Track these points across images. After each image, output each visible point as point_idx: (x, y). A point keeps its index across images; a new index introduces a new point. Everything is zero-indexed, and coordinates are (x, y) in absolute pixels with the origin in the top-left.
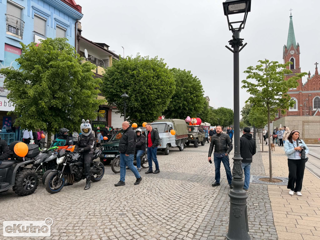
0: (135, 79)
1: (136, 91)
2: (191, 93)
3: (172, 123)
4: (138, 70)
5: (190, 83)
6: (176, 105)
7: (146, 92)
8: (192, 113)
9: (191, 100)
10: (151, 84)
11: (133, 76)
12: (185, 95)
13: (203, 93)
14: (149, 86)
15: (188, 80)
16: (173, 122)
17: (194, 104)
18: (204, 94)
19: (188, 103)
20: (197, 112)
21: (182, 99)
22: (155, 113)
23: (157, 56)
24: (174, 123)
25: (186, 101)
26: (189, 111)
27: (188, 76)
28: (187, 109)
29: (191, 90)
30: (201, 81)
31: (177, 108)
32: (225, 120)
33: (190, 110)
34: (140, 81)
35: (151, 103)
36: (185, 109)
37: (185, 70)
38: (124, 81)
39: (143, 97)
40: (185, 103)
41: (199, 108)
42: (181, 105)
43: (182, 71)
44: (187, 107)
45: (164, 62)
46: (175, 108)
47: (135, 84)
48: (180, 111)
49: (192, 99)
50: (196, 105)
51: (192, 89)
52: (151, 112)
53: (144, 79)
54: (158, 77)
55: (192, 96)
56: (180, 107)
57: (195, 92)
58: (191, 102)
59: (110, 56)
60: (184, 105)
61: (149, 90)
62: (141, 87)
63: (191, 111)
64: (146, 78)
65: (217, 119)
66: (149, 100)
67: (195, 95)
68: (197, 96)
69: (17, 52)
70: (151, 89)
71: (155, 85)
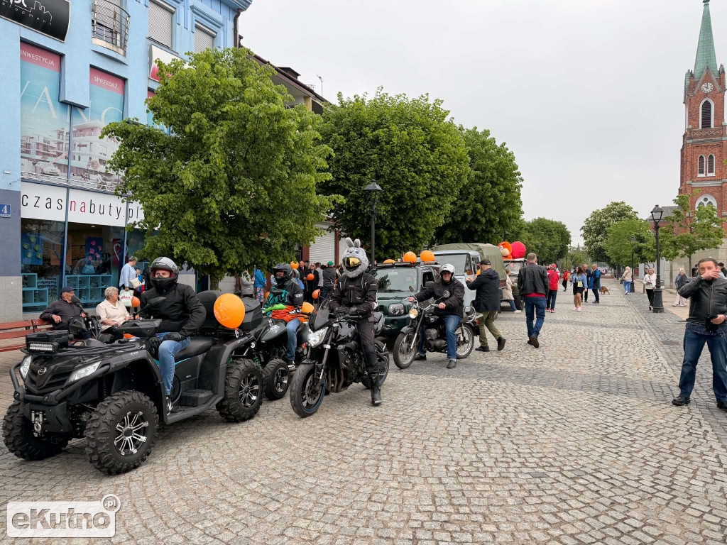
0: (381, 149)
1: (382, 176)
2: (492, 182)
3: (477, 253)
4: (387, 127)
5: (490, 158)
6: (457, 212)
7: (408, 181)
8: (494, 231)
9: (492, 200)
10: (418, 161)
11: (376, 141)
12: (479, 188)
13: (520, 183)
14: (413, 165)
15: (486, 151)
16: (479, 250)
17: (500, 208)
18: (521, 186)
19: (485, 206)
20: (504, 227)
21: (472, 197)
22: (422, 229)
23: (427, 94)
24: (482, 254)
25: (481, 203)
26: (487, 227)
27: (484, 144)
28: (484, 221)
29: (493, 176)
30: (515, 155)
31: (460, 219)
33: (490, 223)
34: (392, 154)
35: (414, 206)
36: (478, 222)
37: (475, 128)
38: (354, 155)
39: (399, 192)
40: (479, 206)
41: (510, 218)
42: (469, 211)
43: (468, 131)
44: (483, 215)
45: (444, 107)
46: (453, 219)
47: (381, 160)
48: (465, 227)
49: (494, 196)
50: (505, 212)
51: (495, 174)
52: (414, 228)
53: (401, 149)
54: (433, 144)
55: (496, 190)
56: (465, 218)
57: (502, 180)
58: (493, 204)
59: (306, 98)
60: (475, 210)
61: (414, 174)
62: (394, 169)
63: (492, 226)
64: (407, 146)
65: (535, 245)
66: (412, 198)
67: (502, 188)
68: (507, 190)
69: (115, 85)
70: (419, 172)
71: (427, 163)
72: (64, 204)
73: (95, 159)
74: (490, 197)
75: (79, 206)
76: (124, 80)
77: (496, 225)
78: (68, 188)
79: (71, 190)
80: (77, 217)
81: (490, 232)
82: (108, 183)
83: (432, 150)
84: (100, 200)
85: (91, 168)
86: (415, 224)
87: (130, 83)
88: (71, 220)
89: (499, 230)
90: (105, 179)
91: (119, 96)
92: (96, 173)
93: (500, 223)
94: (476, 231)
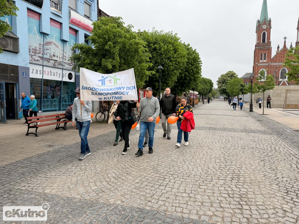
0: (157, 52)
1: (158, 63)
2: (191, 64)
4: (159, 44)
5: (191, 55)
7: (167, 64)
9: (191, 71)
10: (170, 57)
11: (155, 49)
13: (201, 65)
14: (169, 58)
15: (189, 52)
17: (194, 74)
18: (201, 66)
19: (189, 73)
22: (170, 82)
23: (172, 31)
25: (187, 72)
26: (189, 81)
27: (188, 49)
28: (188, 79)
29: (192, 62)
30: (199, 54)
33: (190, 80)
34: (161, 54)
35: (168, 74)
36: (186, 79)
37: (185, 43)
40: (187, 73)
41: (197, 78)
42: (183, 75)
45: (178, 36)
48: (181, 81)
49: (192, 69)
50: (196, 75)
52: (168, 82)
53: (165, 52)
54: (175, 50)
55: (193, 67)
57: (195, 63)
58: (192, 72)
60: (185, 75)
61: (169, 62)
62: (162, 60)
63: (191, 81)
64: (167, 51)
66: (168, 71)
67: (195, 66)
68: (197, 67)
69: (58, 26)
70: (171, 61)
71: (173, 58)
72: (42, 72)
73: (52, 55)
74: (191, 70)
75: (47, 73)
76: (61, 24)
77: (192, 81)
78: (43, 66)
79: (44, 67)
80: (46, 77)
81: (190, 83)
82: (56, 64)
83: (175, 53)
84: (54, 70)
85: (50, 58)
86: (168, 80)
87: (63, 25)
88: (44, 78)
89: (193, 82)
90: (55, 62)
91: (59, 30)
92: (52, 60)
93: (194, 80)
94: (185, 82)
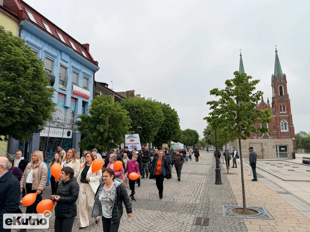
0: (139, 114)
2: (170, 121)
4: (141, 108)
5: (170, 113)
6: (160, 130)
7: (147, 124)
11: (137, 112)
12: (167, 123)
14: (148, 119)
15: (168, 111)
17: (173, 129)
18: (179, 122)
19: (169, 128)
20: (175, 135)
23: (151, 98)
25: (167, 127)
27: (168, 109)
30: (177, 112)
31: (161, 132)
32: (192, 140)
33: (170, 133)
34: (142, 116)
35: (148, 130)
36: (167, 133)
37: (165, 103)
38: (131, 116)
39: (144, 127)
40: (167, 128)
41: (176, 132)
42: (164, 130)
43: (163, 104)
44: (168, 131)
46: (159, 133)
47: (139, 118)
48: (163, 135)
50: (175, 130)
51: (171, 118)
52: (148, 137)
53: (145, 115)
54: (154, 113)
55: (172, 123)
56: (163, 132)
57: (173, 120)
58: (171, 127)
60: (166, 130)
61: (148, 122)
63: (171, 134)
64: (147, 114)
66: (148, 128)
67: (174, 123)
68: (175, 123)
69: (63, 97)
70: (150, 121)
71: (152, 118)
72: (48, 132)
73: (57, 118)
74: (170, 125)
75: (52, 132)
76: (65, 95)
77: (172, 134)
78: (50, 127)
79: (50, 128)
80: (51, 135)
81: (170, 136)
82: (59, 125)
83: (153, 115)
84: (57, 130)
85: (55, 121)
86: (148, 135)
87: (67, 96)
88: (49, 136)
90: (58, 124)
91: (63, 100)
92: (56, 122)
94: (166, 136)
